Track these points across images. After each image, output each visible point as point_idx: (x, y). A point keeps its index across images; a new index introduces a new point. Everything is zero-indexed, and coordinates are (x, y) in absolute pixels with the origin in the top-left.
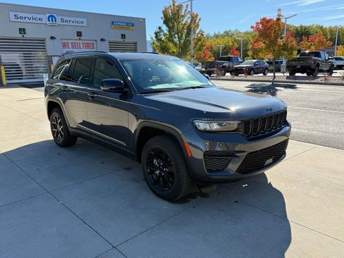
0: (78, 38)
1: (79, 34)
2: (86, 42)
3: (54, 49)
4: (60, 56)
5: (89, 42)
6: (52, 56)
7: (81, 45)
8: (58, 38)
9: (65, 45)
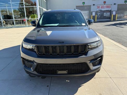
0: (104, 4)
1: (105, 2)
2: (107, 5)
3: (94, 9)
4: (95, 12)
5: (108, 5)
6: (92, 12)
7: (105, 7)
8: (96, 5)
9: (98, 7)
